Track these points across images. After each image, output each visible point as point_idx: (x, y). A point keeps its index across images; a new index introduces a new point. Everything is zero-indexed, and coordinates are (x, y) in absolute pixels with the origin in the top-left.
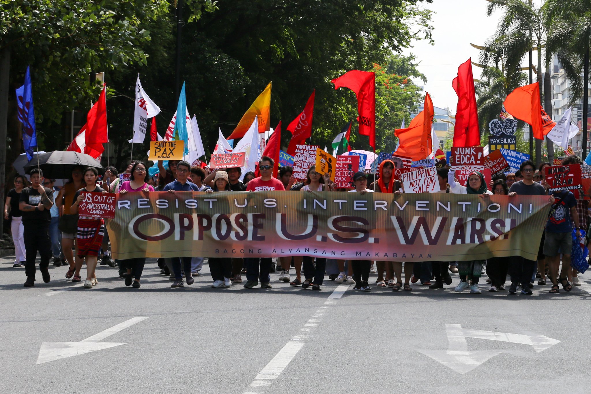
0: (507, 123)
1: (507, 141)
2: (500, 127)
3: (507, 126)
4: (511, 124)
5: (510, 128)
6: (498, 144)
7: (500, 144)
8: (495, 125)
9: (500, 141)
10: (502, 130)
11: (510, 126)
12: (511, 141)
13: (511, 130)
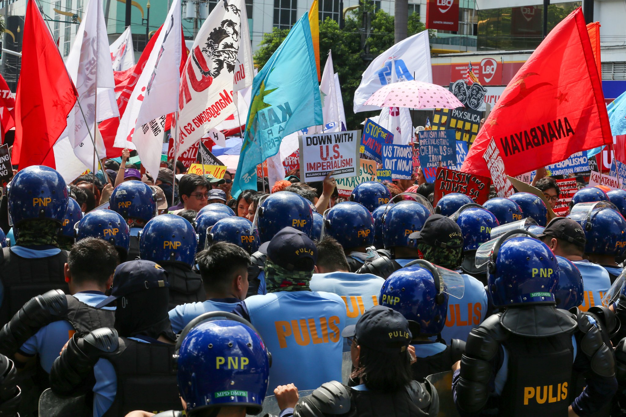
0: (473, 90)
1: (471, 118)
2: (465, 94)
3: (472, 95)
4: (478, 93)
5: (475, 99)
6: (460, 119)
7: (462, 120)
8: (459, 88)
9: (463, 115)
10: (466, 98)
11: (476, 96)
12: (476, 118)
13: (476, 102)
